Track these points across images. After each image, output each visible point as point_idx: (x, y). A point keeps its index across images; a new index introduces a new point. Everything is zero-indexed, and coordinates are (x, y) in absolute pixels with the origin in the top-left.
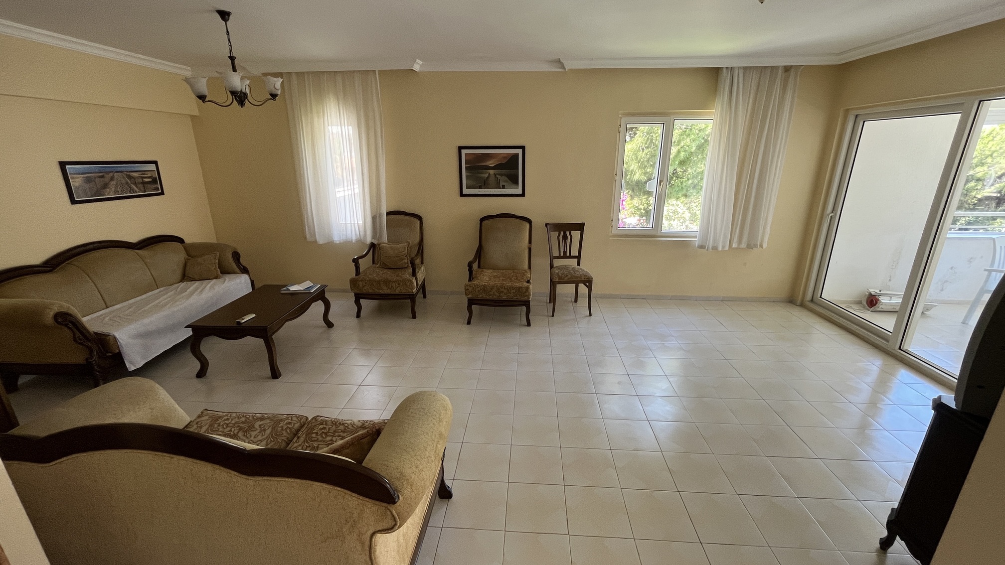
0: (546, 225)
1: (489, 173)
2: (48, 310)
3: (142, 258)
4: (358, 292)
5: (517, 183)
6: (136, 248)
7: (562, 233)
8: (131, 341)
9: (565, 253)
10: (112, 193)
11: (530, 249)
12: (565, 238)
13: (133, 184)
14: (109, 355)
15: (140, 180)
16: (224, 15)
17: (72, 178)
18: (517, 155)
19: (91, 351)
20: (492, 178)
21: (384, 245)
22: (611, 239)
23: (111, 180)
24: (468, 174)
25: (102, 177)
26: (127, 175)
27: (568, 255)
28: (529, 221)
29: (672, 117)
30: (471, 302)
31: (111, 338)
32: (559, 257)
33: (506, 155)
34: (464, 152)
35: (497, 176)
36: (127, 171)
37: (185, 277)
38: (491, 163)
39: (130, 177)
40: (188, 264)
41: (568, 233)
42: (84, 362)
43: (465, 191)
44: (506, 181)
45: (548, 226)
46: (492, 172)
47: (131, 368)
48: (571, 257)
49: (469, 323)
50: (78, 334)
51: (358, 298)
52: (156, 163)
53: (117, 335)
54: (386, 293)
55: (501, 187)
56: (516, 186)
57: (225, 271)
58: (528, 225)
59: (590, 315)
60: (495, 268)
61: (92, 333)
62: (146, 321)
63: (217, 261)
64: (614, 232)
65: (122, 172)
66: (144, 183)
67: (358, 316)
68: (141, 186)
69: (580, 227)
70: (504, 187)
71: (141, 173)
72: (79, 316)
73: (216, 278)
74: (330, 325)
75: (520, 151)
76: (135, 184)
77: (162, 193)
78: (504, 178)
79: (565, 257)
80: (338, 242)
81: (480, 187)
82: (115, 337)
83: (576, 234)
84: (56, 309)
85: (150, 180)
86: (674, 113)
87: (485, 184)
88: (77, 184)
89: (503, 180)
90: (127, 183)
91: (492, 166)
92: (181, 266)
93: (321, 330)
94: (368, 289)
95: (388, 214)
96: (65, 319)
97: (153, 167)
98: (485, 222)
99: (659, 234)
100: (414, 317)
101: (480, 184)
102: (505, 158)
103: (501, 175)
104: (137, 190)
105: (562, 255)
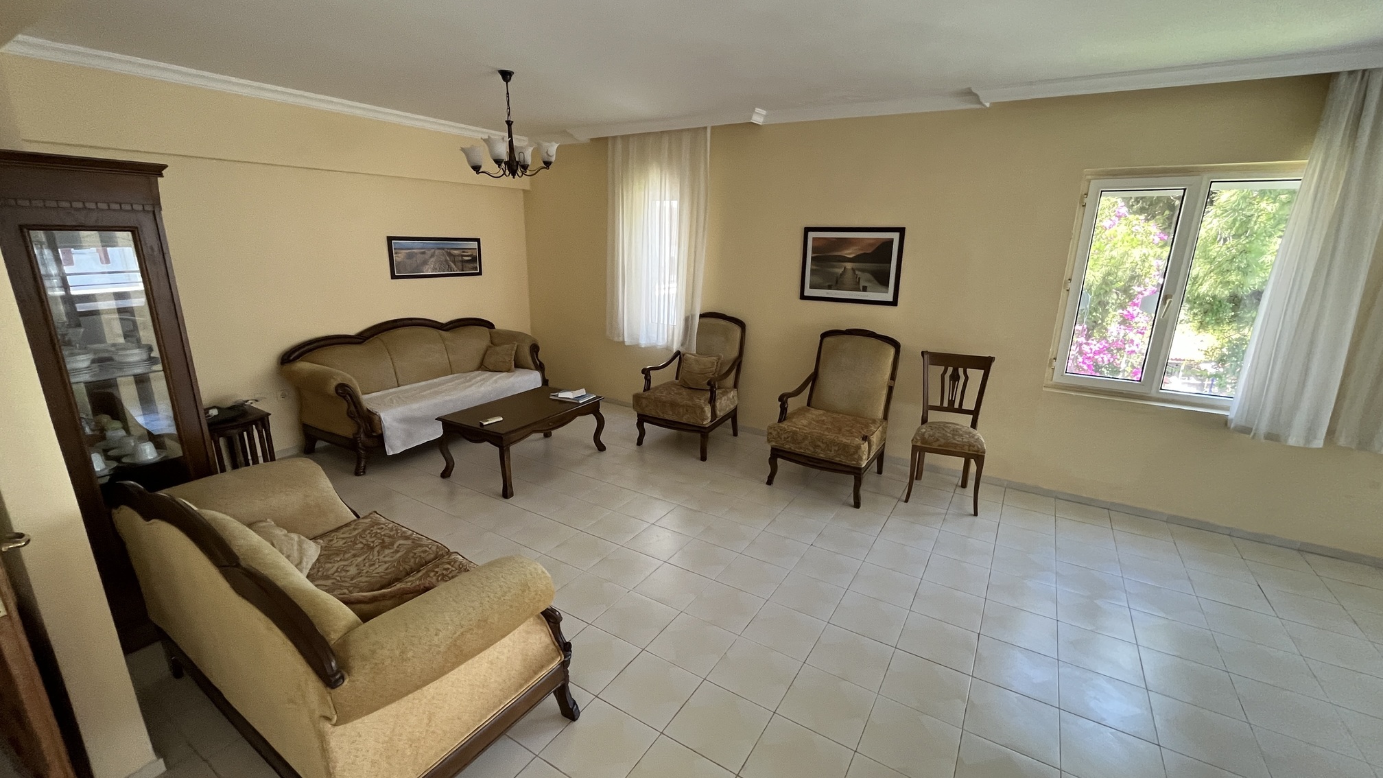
0: (923, 353)
1: (845, 268)
2: (332, 380)
3: (443, 340)
4: (641, 412)
5: (886, 284)
6: (445, 328)
7: (950, 370)
8: (395, 424)
9: (952, 402)
10: (429, 270)
11: (891, 389)
12: (955, 377)
13: (452, 262)
14: (374, 434)
15: (460, 258)
16: (506, 75)
17: (396, 253)
18: (891, 242)
19: (359, 427)
20: (849, 275)
21: (690, 356)
22: (1044, 389)
23: (431, 257)
24: (815, 267)
25: (423, 253)
26: (447, 252)
27: (956, 406)
28: (896, 345)
29: (1206, 178)
30: (776, 454)
31: (377, 418)
32: (940, 408)
33: (872, 241)
34: (811, 235)
35: (857, 272)
36: (448, 249)
37: (483, 366)
38: (850, 253)
39: (450, 255)
40: (488, 352)
41: (961, 371)
42: (351, 437)
43: (808, 292)
44: (869, 281)
45: (926, 356)
46: (849, 265)
47: (390, 452)
48: (961, 410)
49: (770, 482)
50: (353, 408)
51: (642, 419)
52: (478, 240)
53: (382, 415)
54: (671, 419)
55: (861, 289)
56: (884, 289)
57: (519, 365)
58: (892, 351)
59: (976, 514)
60: (828, 410)
61: (365, 409)
62: (415, 406)
63: (514, 352)
64: (1057, 379)
65: (443, 249)
66: (463, 261)
67: (640, 443)
68: (459, 264)
69: (985, 364)
70: (865, 289)
71: (462, 251)
72: (359, 391)
73: (509, 371)
74: (601, 448)
75: (895, 236)
76: (454, 262)
77: (480, 274)
78: (868, 276)
79: (950, 409)
80: (643, 346)
81: (830, 288)
82: (380, 418)
83: (976, 375)
84: (339, 380)
85: (470, 258)
86: (1212, 169)
87: (837, 284)
88: (399, 259)
89: (865, 279)
90: (446, 261)
91: (851, 256)
92: (482, 352)
93: (588, 452)
94: (651, 411)
95: (702, 316)
96: (344, 391)
97: (475, 245)
98: (827, 339)
99: (1153, 393)
100: (704, 458)
101: (830, 284)
102: (871, 245)
103: (863, 271)
104: (455, 269)
105: (946, 404)
